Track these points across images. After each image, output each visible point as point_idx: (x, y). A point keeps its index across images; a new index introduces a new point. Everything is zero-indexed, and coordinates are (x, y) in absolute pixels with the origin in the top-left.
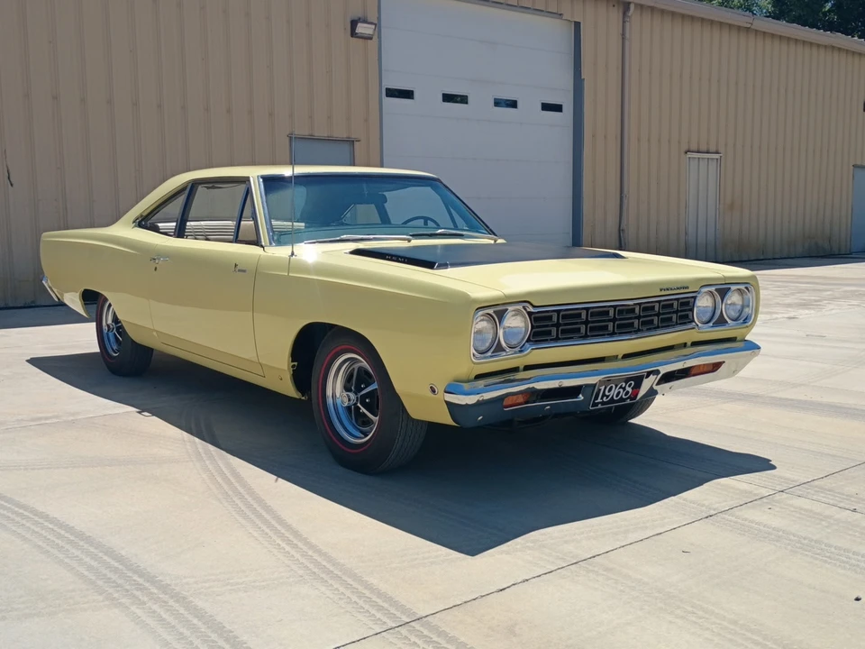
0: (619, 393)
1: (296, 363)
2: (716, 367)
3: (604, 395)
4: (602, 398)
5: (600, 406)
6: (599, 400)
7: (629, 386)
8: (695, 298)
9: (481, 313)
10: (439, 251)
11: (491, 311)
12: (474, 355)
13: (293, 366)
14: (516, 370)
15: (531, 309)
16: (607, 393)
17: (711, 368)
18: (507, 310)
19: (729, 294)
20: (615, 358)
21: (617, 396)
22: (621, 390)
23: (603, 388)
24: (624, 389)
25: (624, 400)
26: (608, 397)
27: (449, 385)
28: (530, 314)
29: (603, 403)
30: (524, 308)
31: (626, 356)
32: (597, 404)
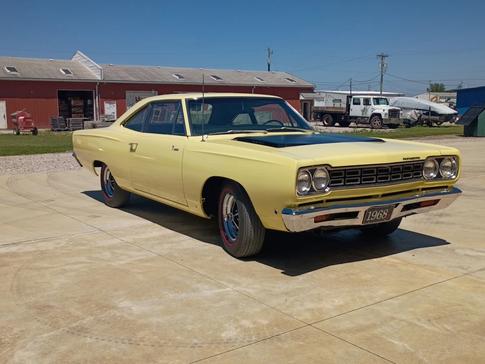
0: (380, 215)
1: (204, 199)
2: (435, 202)
3: (371, 217)
4: (370, 218)
5: (369, 223)
6: (368, 219)
7: (385, 212)
8: (423, 163)
9: (302, 170)
10: (282, 138)
11: (307, 170)
12: (298, 193)
13: (203, 200)
14: (321, 202)
15: (329, 169)
16: (373, 216)
17: (433, 203)
18: (316, 169)
19: (444, 161)
20: (377, 196)
21: (378, 217)
22: (381, 214)
23: (370, 213)
24: (383, 213)
25: (383, 220)
26: (373, 217)
27: (284, 210)
28: (329, 171)
29: (370, 221)
30: (326, 168)
31: (383, 195)
32: (367, 222)
